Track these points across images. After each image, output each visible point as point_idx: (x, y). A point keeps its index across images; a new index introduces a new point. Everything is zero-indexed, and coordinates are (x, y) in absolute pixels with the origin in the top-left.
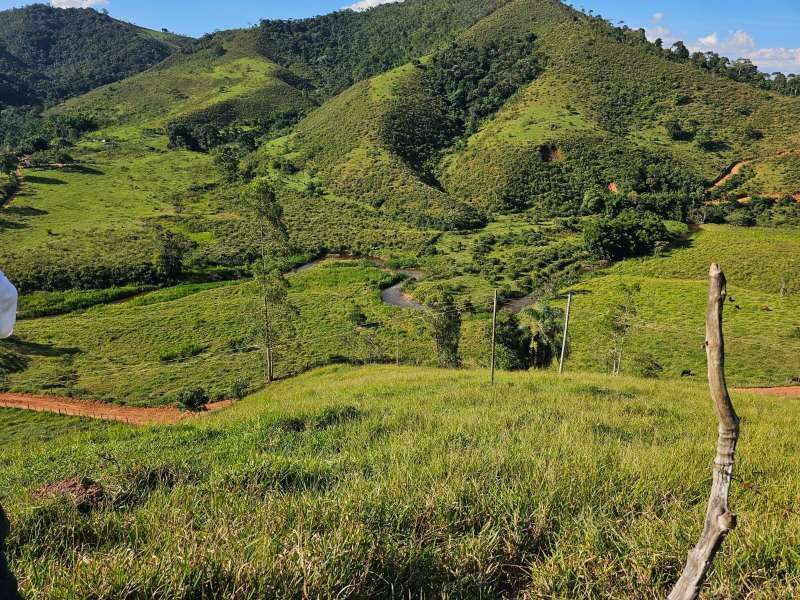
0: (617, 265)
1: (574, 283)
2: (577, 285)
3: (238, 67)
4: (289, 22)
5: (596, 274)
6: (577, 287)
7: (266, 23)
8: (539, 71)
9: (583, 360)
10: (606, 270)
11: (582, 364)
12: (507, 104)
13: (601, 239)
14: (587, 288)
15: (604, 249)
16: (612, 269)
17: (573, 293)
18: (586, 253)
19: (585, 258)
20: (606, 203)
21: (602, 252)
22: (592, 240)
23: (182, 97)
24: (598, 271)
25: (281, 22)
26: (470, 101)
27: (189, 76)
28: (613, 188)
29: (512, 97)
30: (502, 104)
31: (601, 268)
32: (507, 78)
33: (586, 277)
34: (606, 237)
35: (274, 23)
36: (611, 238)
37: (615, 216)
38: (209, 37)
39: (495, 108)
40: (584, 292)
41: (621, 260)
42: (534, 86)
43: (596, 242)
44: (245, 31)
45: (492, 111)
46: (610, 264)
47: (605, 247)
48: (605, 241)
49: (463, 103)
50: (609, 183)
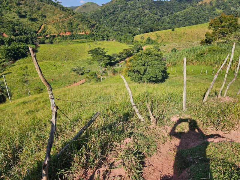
0: (17, 62)
1: (3, 71)
2: (5, 71)
5: (11, 66)
6: (5, 72)
9: (18, 96)
10: (14, 64)
11: (18, 97)
13: (8, 54)
14: (9, 71)
15: (10, 57)
16: (16, 63)
17: (4, 75)
18: (4, 59)
19: (4, 61)
20: (4, 41)
21: (10, 58)
22: (4, 55)
24: (11, 65)
28: (5, 35)
31: (11, 64)
33: (7, 68)
34: (9, 53)
36: (11, 53)
37: (9, 45)
40: (9, 73)
41: (18, 60)
43: (6, 55)
46: (14, 62)
47: (10, 56)
48: (9, 54)
50: (2, 34)
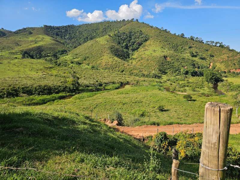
3: (39, 37)
4: (53, 26)
7: (46, 26)
8: (148, 39)
12: (141, 47)
23: (18, 45)
25: (51, 26)
26: (129, 46)
27: (20, 39)
29: (142, 45)
30: (139, 47)
32: (139, 40)
35: (49, 26)
38: (25, 29)
39: (137, 48)
42: (148, 43)
44: (39, 28)
45: (136, 49)
49: (127, 47)
